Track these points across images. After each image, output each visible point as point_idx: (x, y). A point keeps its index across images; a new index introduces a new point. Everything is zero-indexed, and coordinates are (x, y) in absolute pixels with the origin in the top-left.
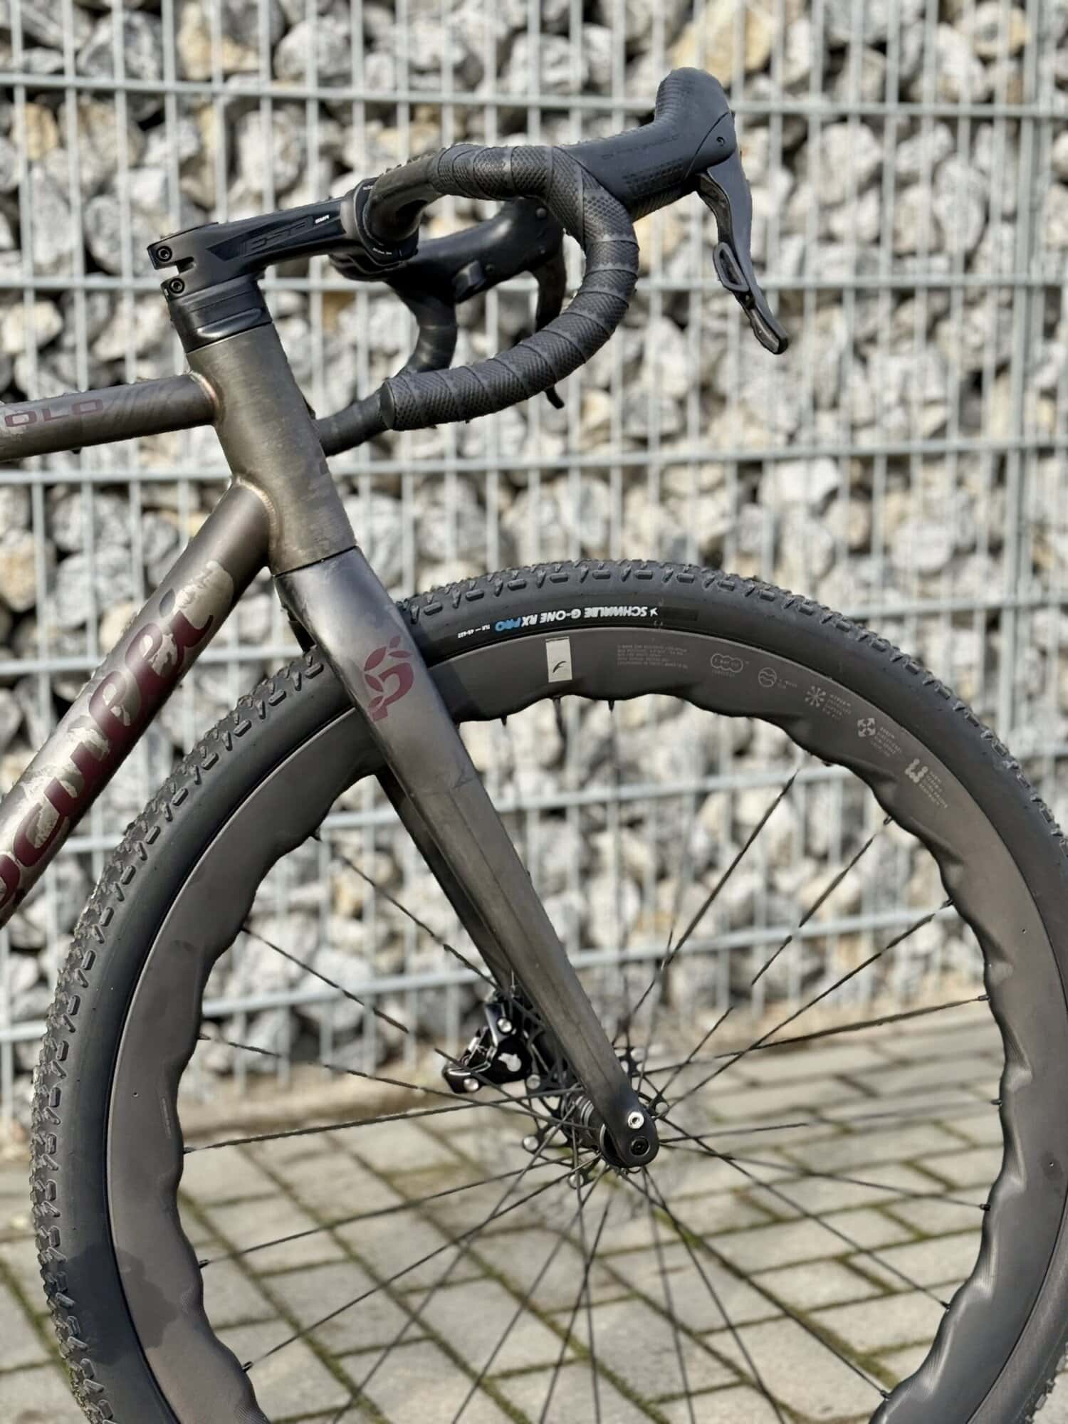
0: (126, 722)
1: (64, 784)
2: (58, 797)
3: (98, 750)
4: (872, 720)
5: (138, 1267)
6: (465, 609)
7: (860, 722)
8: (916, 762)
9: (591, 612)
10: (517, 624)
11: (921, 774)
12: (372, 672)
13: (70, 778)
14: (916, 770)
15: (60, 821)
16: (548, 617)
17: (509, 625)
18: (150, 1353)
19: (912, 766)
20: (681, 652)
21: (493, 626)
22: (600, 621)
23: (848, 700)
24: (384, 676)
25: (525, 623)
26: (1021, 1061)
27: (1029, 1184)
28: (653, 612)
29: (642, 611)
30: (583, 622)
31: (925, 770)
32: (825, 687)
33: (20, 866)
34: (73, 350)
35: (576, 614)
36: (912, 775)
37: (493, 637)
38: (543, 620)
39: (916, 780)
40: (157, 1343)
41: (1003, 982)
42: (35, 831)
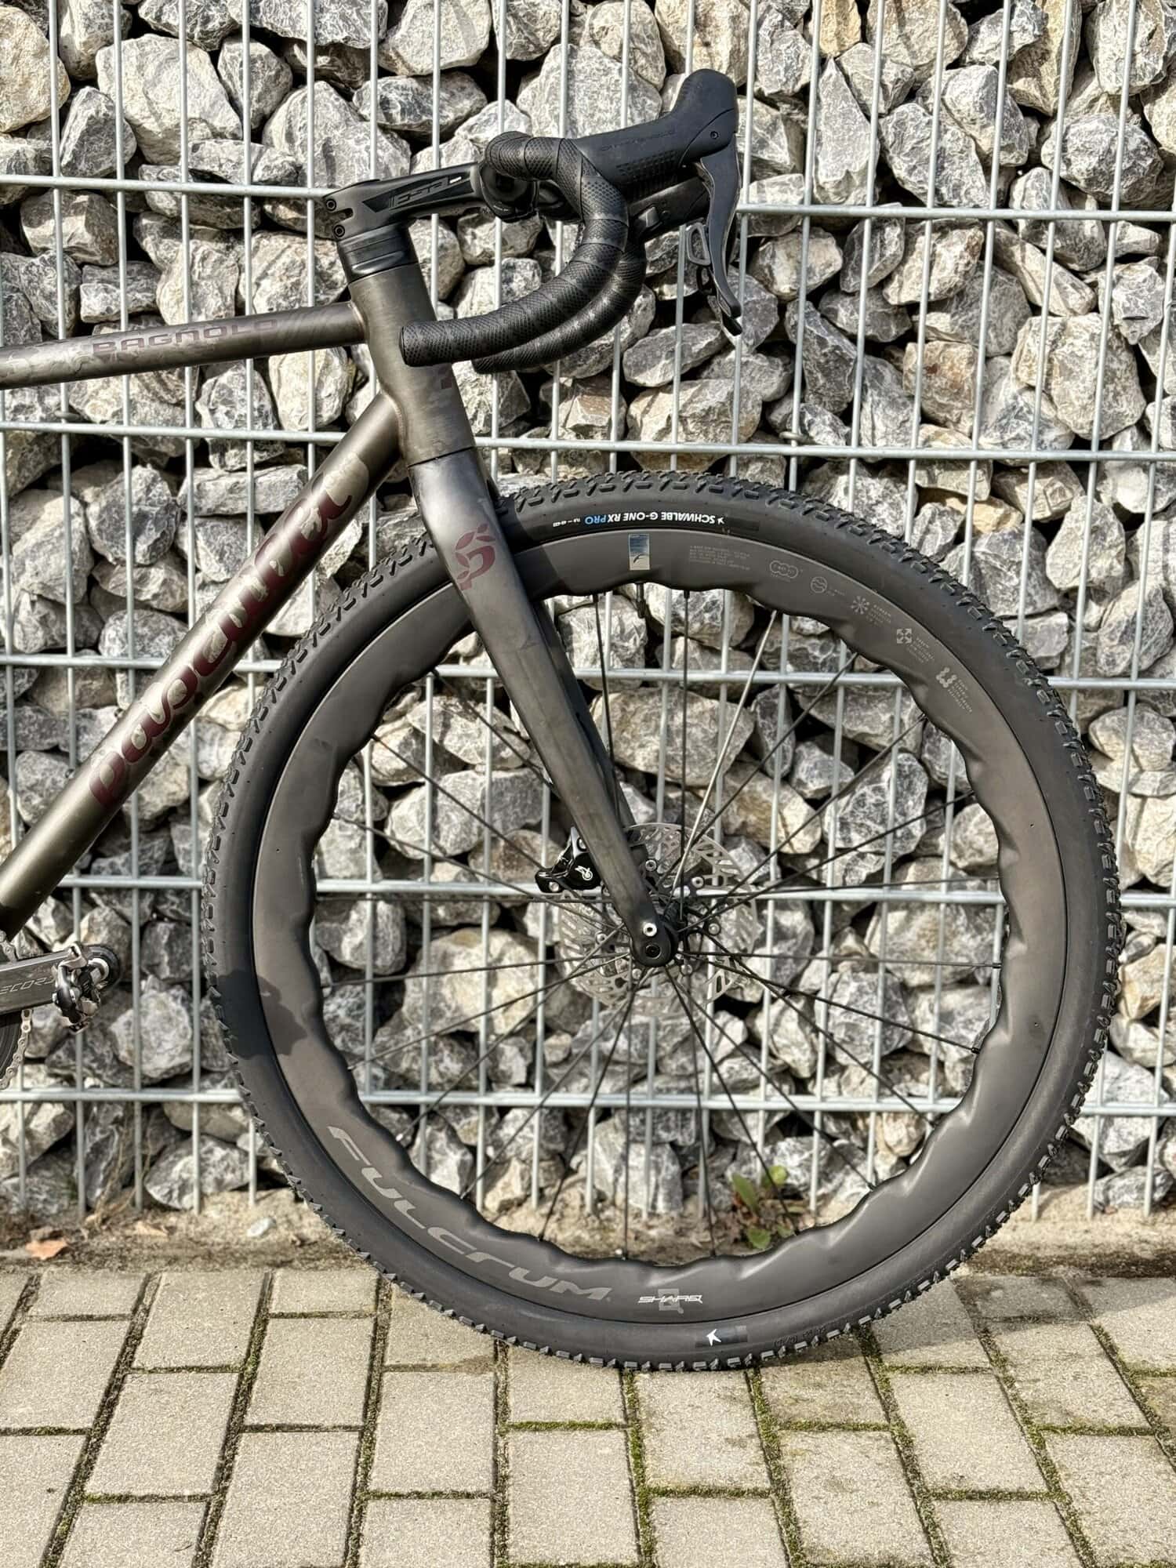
0: (281, 573)
1: (232, 617)
2: (229, 629)
3: (258, 593)
4: (909, 631)
5: (275, 993)
6: (561, 504)
7: (899, 631)
8: (947, 670)
9: (667, 516)
10: (603, 520)
11: (950, 681)
12: (461, 551)
13: (238, 613)
14: (946, 678)
15: (229, 644)
16: (629, 516)
17: (597, 520)
18: (281, 1058)
19: (943, 673)
20: (744, 556)
21: (583, 520)
22: (674, 524)
23: (887, 611)
24: (471, 555)
25: (611, 519)
26: (1019, 935)
27: (1013, 1040)
28: (720, 520)
29: (711, 519)
30: (660, 524)
31: (954, 678)
32: (869, 598)
33: (198, 675)
34: (854, 294)
35: (654, 516)
36: (942, 681)
37: (583, 529)
38: (626, 518)
39: (946, 685)
40: (287, 1052)
41: (1011, 866)
42: (209, 649)
